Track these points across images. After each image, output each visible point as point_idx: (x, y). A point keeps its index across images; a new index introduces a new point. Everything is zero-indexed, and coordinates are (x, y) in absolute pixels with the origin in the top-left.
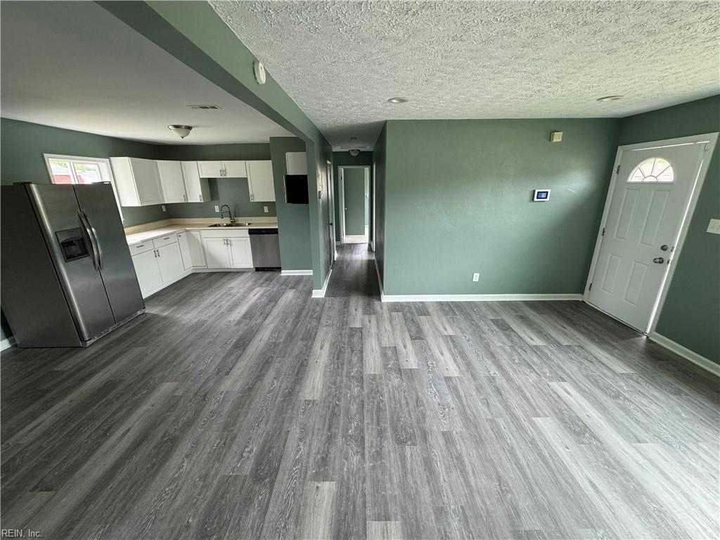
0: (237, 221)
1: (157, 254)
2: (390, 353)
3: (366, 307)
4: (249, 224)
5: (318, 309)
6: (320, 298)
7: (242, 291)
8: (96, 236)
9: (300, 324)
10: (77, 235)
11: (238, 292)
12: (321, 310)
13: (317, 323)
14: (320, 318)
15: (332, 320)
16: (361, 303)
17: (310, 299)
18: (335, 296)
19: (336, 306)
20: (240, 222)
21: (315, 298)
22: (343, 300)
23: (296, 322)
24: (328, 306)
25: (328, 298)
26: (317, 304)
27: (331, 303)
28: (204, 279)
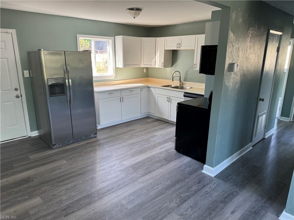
0: (185, 84)
1: (121, 100)
3: (249, 215)
4: (191, 88)
5: (194, 188)
6: (209, 176)
7: (157, 141)
8: (70, 84)
9: (161, 197)
10: (60, 81)
11: (154, 141)
12: (196, 192)
13: (176, 205)
14: (185, 201)
15: (194, 210)
16: (248, 205)
17: (199, 172)
18: (226, 181)
19: (215, 194)
20: (185, 86)
21: (203, 173)
22: (231, 190)
23: (161, 193)
24: (207, 189)
25: (216, 180)
26: (199, 183)
27: (215, 188)
28: (149, 123)
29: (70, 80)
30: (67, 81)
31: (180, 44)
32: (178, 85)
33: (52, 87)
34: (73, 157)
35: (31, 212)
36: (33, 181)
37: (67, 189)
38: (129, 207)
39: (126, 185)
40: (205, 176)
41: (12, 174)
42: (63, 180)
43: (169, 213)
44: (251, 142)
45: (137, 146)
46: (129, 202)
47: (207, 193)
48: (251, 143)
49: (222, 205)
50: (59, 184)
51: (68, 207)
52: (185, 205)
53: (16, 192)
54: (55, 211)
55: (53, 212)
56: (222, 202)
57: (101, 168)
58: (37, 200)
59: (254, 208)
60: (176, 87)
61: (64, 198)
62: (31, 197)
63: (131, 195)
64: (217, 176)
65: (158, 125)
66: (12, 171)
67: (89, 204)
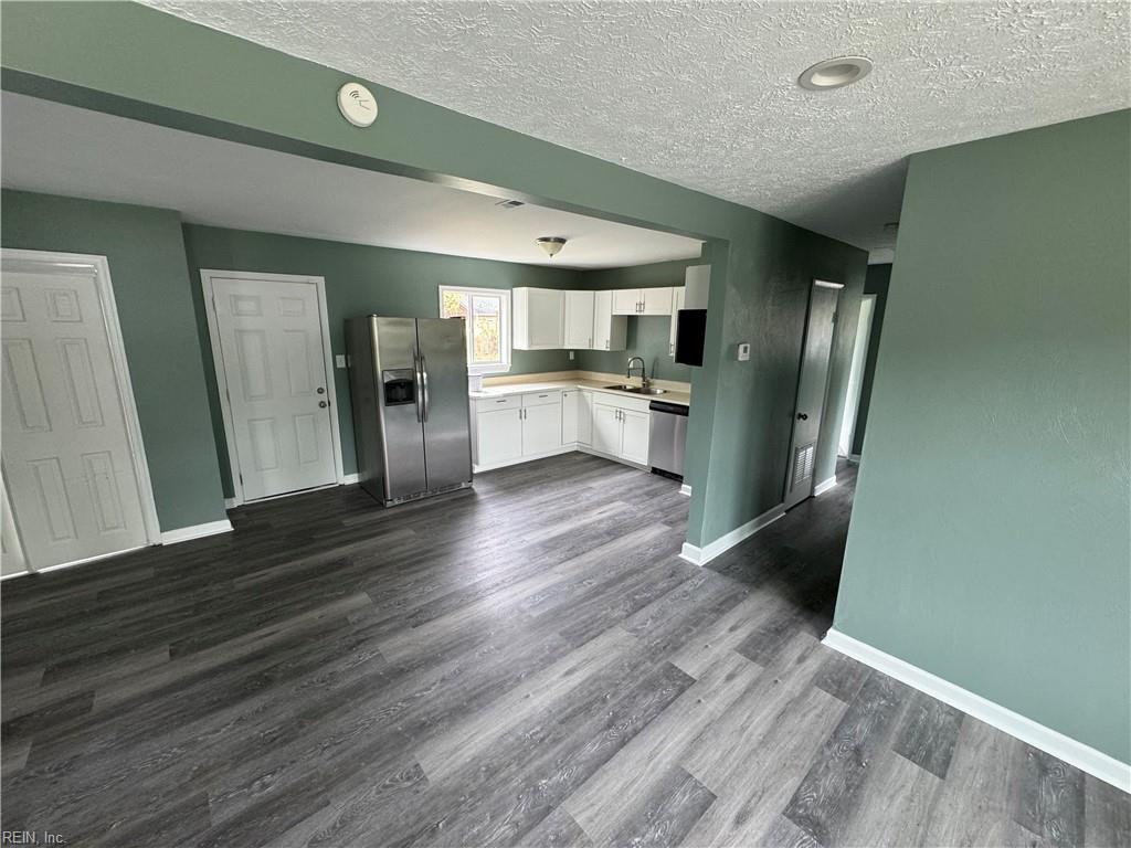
1: (523, 414)
2: (681, 800)
3: (764, 634)
4: (665, 392)
5: (662, 585)
6: (692, 564)
7: (596, 498)
8: (425, 382)
9: (596, 599)
10: (406, 376)
11: (588, 499)
12: (664, 592)
13: (625, 613)
14: (643, 606)
15: (658, 623)
16: (763, 618)
17: (673, 557)
18: (725, 574)
19: (701, 597)
20: (653, 388)
21: (681, 559)
22: (733, 590)
23: (596, 592)
24: (686, 588)
25: (706, 572)
26: (671, 576)
27: (701, 586)
28: (578, 463)
29: (425, 375)
30: (419, 375)
31: (641, 305)
32: (640, 386)
33: (390, 386)
34: (428, 524)
35: (351, 619)
36: (352, 564)
37: (417, 581)
38: (535, 614)
39: (530, 577)
40: (683, 563)
41: (312, 553)
42: (410, 565)
43: (610, 627)
44: (783, 501)
45: (552, 508)
46: (535, 606)
47: (686, 593)
48: (782, 505)
49: (712, 616)
50: (402, 572)
51: (421, 611)
52: (642, 614)
53: (323, 584)
54: (396, 617)
55: (392, 619)
56: (714, 610)
57: (480, 546)
58: (362, 599)
59: (774, 623)
60: (636, 390)
61: (412, 595)
62: (349, 594)
63: (539, 594)
64: (709, 566)
65: (597, 468)
66: (310, 547)
67: (459, 607)
